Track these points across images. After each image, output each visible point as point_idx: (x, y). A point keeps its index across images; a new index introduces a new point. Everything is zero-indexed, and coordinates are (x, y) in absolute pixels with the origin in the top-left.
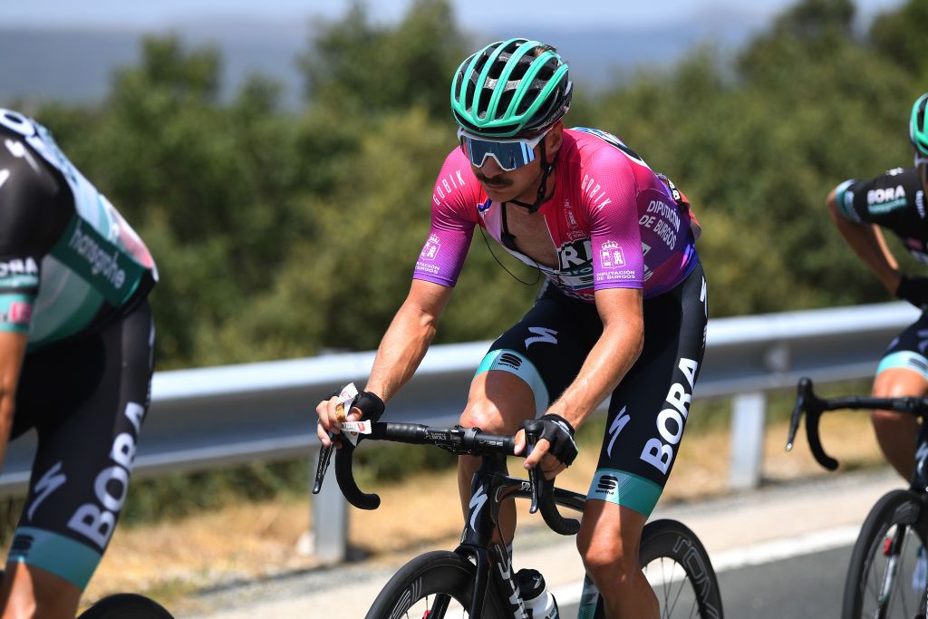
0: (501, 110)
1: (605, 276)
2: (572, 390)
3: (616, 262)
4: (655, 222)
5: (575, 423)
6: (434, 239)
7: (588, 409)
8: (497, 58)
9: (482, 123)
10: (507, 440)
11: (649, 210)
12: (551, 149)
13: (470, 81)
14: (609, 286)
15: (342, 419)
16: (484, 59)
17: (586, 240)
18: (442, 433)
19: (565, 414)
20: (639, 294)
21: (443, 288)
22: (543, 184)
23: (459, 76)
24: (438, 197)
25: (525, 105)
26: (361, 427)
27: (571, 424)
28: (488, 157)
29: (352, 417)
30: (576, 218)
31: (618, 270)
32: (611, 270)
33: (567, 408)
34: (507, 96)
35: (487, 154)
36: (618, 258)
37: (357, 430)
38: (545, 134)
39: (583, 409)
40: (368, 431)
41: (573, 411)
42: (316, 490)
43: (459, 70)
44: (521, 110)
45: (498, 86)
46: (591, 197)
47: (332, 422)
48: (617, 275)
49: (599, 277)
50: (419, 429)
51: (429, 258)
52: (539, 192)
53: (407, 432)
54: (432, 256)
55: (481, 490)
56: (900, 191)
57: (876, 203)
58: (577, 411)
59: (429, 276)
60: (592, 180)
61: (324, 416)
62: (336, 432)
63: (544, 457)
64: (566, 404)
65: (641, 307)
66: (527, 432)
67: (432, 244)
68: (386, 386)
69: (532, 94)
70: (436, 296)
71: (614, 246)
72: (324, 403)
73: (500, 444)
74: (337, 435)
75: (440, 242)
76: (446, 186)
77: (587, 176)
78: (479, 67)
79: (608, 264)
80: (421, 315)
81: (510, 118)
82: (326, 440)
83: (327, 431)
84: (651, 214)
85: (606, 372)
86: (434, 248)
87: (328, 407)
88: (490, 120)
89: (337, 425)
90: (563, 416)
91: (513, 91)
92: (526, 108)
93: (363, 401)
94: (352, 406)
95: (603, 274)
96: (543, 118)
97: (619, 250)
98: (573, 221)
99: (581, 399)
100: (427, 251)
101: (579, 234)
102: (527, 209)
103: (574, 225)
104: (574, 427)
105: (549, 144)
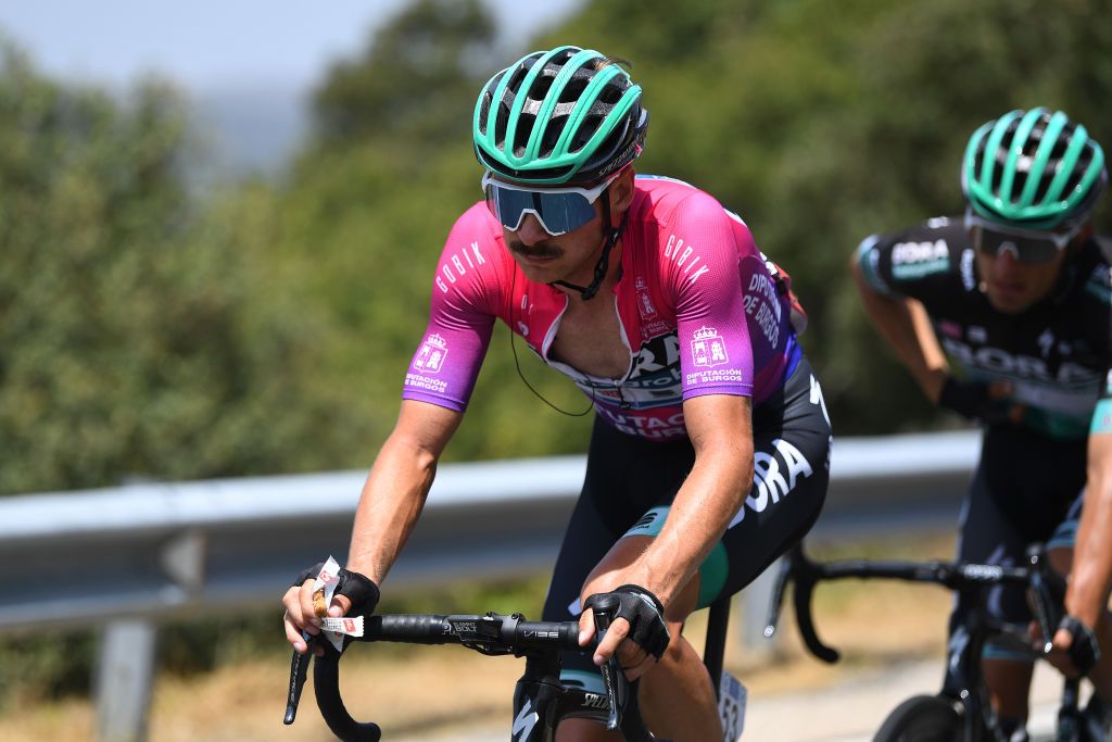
0: (547, 146)
1: (699, 378)
2: (656, 548)
3: (715, 358)
4: (758, 305)
5: (664, 596)
6: (435, 341)
7: (681, 575)
8: (541, 72)
9: (518, 164)
10: (564, 628)
11: (751, 288)
12: (618, 206)
13: (502, 104)
14: (708, 391)
15: (322, 613)
16: (521, 74)
17: (668, 335)
18: (469, 621)
19: (650, 584)
20: (747, 402)
21: (452, 413)
22: (604, 259)
23: (485, 99)
24: (445, 280)
25: (582, 139)
26: (349, 625)
27: (658, 597)
28: (527, 214)
29: (336, 610)
30: (654, 303)
31: (718, 368)
32: (706, 369)
33: (651, 576)
34: (556, 125)
35: (525, 211)
36: (718, 351)
37: (343, 630)
38: (609, 183)
39: (674, 575)
40: (359, 632)
41: (660, 577)
42: (290, 718)
43: (485, 90)
44: (577, 144)
45: (543, 110)
46: (680, 264)
47: (307, 617)
48: (717, 376)
49: (691, 379)
50: (433, 621)
51: (431, 369)
52: (597, 268)
53: (416, 627)
54: (435, 366)
55: (528, 706)
56: (941, 248)
57: (904, 264)
58: (665, 578)
59: (430, 396)
60: (681, 241)
61: (296, 610)
62: (314, 632)
63: (620, 645)
64: (650, 569)
65: (750, 424)
66: (596, 612)
67: (434, 349)
68: (378, 562)
69: (592, 122)
70: (442, 425)
71: (712, 334)
72: (296, 589)
73: (556, 635)
74: (315, 637)
75: (445, 347)
76: (458, 264)
77: (673, 237)
78: (514, 85)
79: (702, 360)
80: (418, 453)
81: (560, 157)
82: (300, 644)
83: (300, 631)
84: (754, 294)
85: (704, 521)
86: (437, 355)
87: (300, 595)
88: (531, 159)
89: (314, 621)
90: (646, 587)
91: (564, 119)
92: (583, 144)
93: (350, 585)
94: (335, 594)
95: (696, 375)
96: (607, 158)
97: (719, 341)
98: (649, 309)
99: (670, 561)
100: (427, 359)
101: (657, 328)
102: (579, 294)
103: (652, 314)
104: (663, 603)
105: (614, 197)
